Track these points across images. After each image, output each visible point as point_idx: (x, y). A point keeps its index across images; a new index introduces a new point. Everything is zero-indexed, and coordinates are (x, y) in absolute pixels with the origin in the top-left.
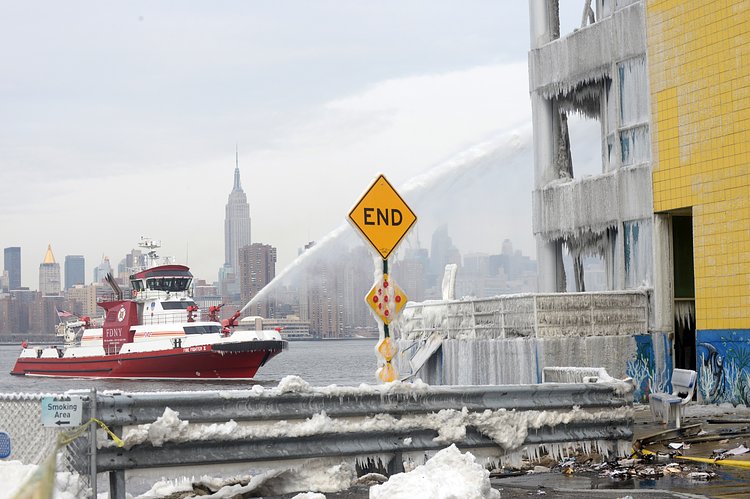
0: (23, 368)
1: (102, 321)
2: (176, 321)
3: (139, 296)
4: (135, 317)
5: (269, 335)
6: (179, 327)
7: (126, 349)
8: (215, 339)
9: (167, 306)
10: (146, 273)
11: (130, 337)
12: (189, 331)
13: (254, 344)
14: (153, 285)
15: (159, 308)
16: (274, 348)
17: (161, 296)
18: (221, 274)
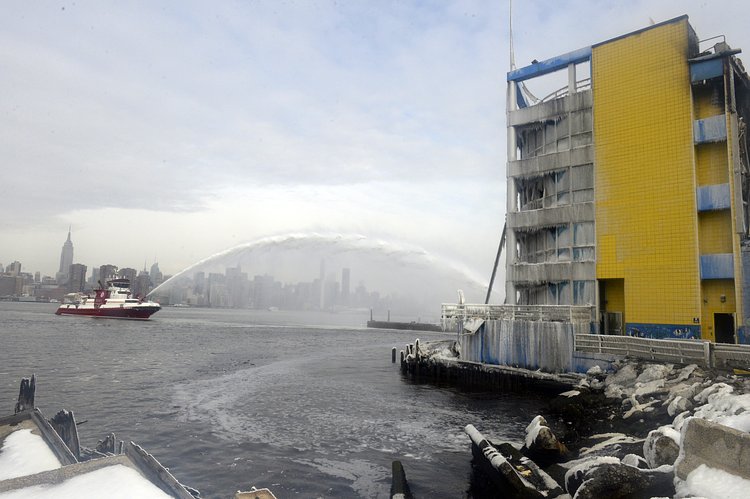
0: (61, 312)
1: (95, 296)
2: (122, 298)
3: (110, 288)
4: (108, 295)
5: (155, 305)
6: (124, 300)
7: (102, 307)
8: (135, 305)
9: (119, 293)
10: (113, 281)
11: (105, 303)
12: (126, 302)
13: (150, 307)
14: (115, 285)
15: (117, 293)
16: (157, 309)
17: (118, 289)
18: (57, 275)
